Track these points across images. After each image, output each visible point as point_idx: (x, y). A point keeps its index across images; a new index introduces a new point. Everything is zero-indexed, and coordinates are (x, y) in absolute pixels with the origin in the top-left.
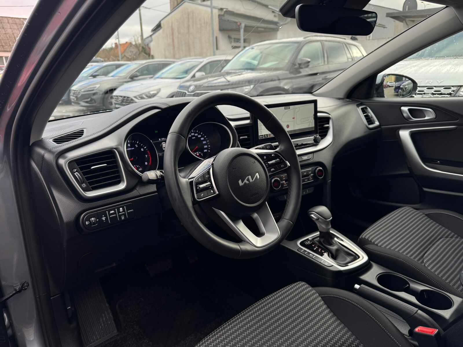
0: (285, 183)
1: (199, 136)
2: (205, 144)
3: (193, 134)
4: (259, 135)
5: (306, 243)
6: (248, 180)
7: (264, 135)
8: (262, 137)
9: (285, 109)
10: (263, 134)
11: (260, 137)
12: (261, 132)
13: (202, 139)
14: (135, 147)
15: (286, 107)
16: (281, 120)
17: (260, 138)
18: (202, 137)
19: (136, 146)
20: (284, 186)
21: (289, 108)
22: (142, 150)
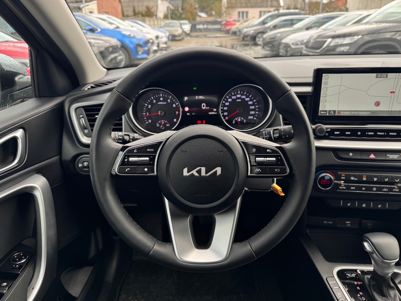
0: (342, 184)
1: (247, 99)
2: (252, 110)
3: (239, 96)
4: (320, 109)
5: (347, 274)
6: (199, 172)
7: (330, 111)
8: (325, 113)
9: (377, 77)
10: (327, 109)
11: (322, 112)
12: (325, 106)
13: (250, 103)
14: (167, 102)
15: (379, 75)
16: (366, 92)
17: (321, 114)
18: (250, 100)
19: (169, 101)
20: (340, 187)
21: (387, 77)
22: (174, 106)
